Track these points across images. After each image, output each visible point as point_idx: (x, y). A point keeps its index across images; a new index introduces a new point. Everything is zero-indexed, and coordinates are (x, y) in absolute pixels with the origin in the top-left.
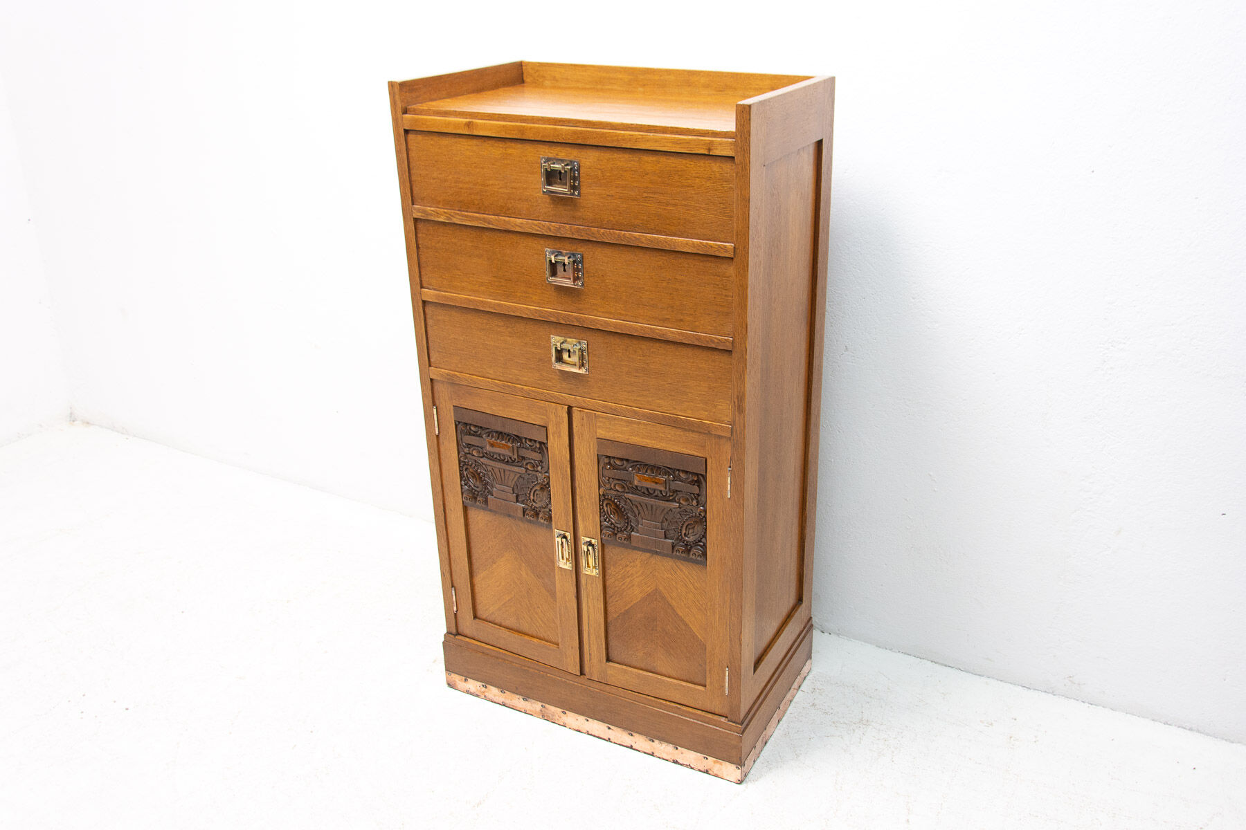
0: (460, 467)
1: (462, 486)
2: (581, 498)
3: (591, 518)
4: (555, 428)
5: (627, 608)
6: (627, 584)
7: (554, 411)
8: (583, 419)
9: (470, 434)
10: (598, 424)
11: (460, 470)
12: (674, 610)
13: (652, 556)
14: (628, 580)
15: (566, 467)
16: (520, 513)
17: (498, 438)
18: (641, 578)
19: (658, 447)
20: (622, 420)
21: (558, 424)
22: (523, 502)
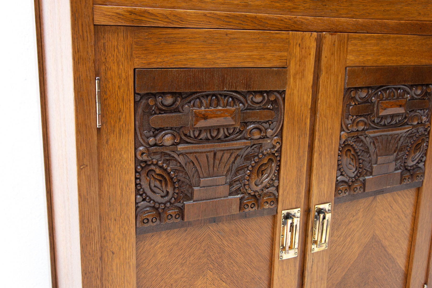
0: (136, 172)
1: (136, 203)
2: (320, 154)
3: (327, 177)
4: (298, 66)
5: (343, 274)
6: (347, 244)
7: (299, 42)
8: (334, 44)
9: (161, 111)
10: (349, 48)
11: (136, 178)
12: (386, 250)
13: (375, 197)
14: (349, 239)
15: (306, 117)
16: (235, 208)
17: (210, 105)
18: (361, 231)
19: (401, 63)
20: (374, 37)
21: (302, 60)
22: (237, 192)
